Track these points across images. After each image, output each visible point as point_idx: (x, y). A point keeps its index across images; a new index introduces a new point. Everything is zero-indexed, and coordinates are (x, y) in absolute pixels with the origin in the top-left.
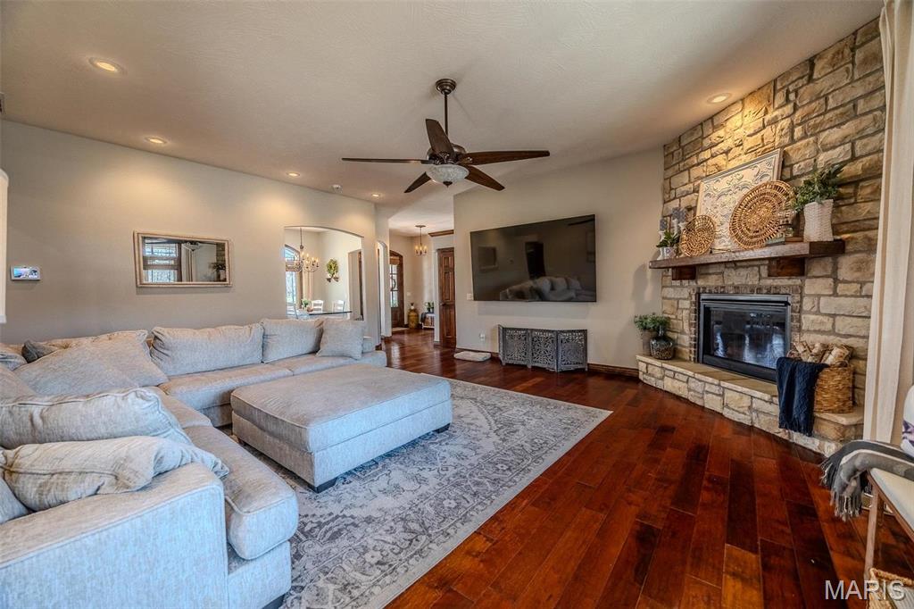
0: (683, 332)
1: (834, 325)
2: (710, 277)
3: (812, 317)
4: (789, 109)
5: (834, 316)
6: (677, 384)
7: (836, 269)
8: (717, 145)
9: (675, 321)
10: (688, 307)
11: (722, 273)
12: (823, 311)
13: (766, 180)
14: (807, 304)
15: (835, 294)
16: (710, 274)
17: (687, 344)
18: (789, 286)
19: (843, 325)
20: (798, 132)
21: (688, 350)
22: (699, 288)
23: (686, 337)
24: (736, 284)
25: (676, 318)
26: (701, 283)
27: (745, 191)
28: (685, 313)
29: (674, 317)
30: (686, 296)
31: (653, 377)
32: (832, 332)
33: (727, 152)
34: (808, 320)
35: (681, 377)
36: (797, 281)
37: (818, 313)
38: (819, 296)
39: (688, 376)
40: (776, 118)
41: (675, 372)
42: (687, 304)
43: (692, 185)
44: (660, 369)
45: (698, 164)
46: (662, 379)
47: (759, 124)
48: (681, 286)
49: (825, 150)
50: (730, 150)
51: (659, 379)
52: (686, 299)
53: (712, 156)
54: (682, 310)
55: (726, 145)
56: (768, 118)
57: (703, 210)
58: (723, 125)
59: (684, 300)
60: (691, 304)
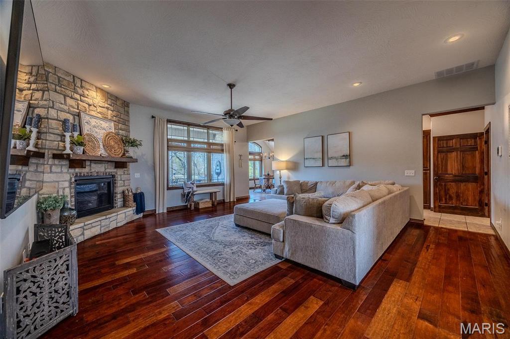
1: (124, 184)
4: (112, 108)
5: (124, 181)
8: (84, 97)
10: (68, 186)
13: (111, 131)
14: (119, 178)
15: (124, 174)
18: (114, 172)
19: (126, 183)
22: (77, 174)
26: (77, 170)
27: (105, 131)
28: (67, 190)
32: (124, 186)
34: (119, 183)
37: (121, 180)
38: (121, 175)
39: (100, 221)
40: (109, 108)
41: (91, 224)
42: (67, 184)
43: (67, 107)
44: (79, 229)
45: (72, 98)
46: (83, 234)
47: (102, 104)
48: (61, 172)
49: (121, 130)
50: (91, 105)
51: (80, 235)
52: (66, 181)
53: (81, 101)
54: (64, 189)
55: (91, 102)
56: (106, 105)
57: (86, 129)
58: (87, 90)
59: (63, 181)
60: (71, 183)
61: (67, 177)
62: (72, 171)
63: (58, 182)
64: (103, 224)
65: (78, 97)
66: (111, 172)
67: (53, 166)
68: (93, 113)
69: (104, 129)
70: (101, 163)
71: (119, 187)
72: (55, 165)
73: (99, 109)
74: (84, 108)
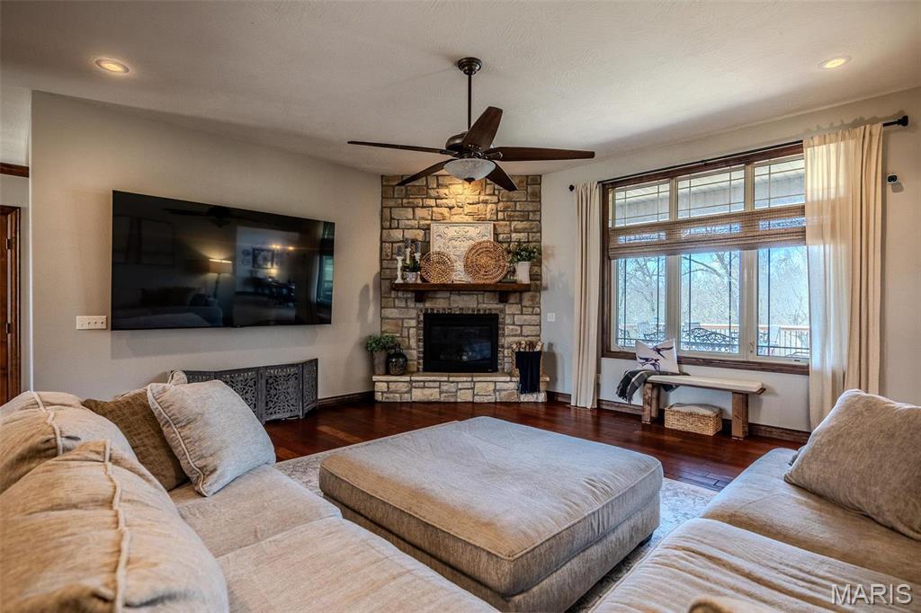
0: (409, 348)
1: (521, 331)
2: (439, 300)
3: (511, 327)
4: (495, 199)
5: (521, 326)
6: (427, 392)
7: (521, 300)
8: (442, 199)
9: (400, 339)
10: (414, 325)
11: (449, 298)
12: (516, 323)
13: (485, 239)
14: (508, 320)
15: (522, 314)
16: (437, 298)
17: (415, 358)
18: (498, 309)
19: (527, 330)
20: (500, 215)
21: (415, 363)
22: (427, 309)
23: (414, 351)
24: (460, 306)
25: (401, 336)
26: (428, 305)
27: (472, 242)
28: (413, 331)
29: (398, 335)
30: (414, 315)
31: (396, 393)
32: (521, 335)
33: (451, 208)
34: (508, 329)
35: (431, 384)
36: (501, 306)
37: (514, 324)
38: (514, 315)
39: (440, 382)
40: (487, 200)
41: (424, 382)
42: (413, 323)
43: (416, 222)
44: (406, 384)
45: (423, 207)
46: (410, 392)
47: (475, 199)
48: (407, 307)
49: (515, 232)
50: (453, 207)
51: (406, 393)
52: (412, 319)
53: (437, 206)
54: (409, 328)
55: (451, 202)
56: (482, 198)
57: (436, 246)
58: (447, 186)
59: (409, 319)
60: (419, 322)
61: (413, 313)
62: (420, 305)
63: (403, 319)
64: (444, 388)
65: (432, 202)
66: (490, 309)
67: (397, 300)
68: (456, 219)
69: (471, 239)
70: (469, 294)
71: (509, 336)
72: (398, 298)
73: (468, 209)
74: (440, 216)
